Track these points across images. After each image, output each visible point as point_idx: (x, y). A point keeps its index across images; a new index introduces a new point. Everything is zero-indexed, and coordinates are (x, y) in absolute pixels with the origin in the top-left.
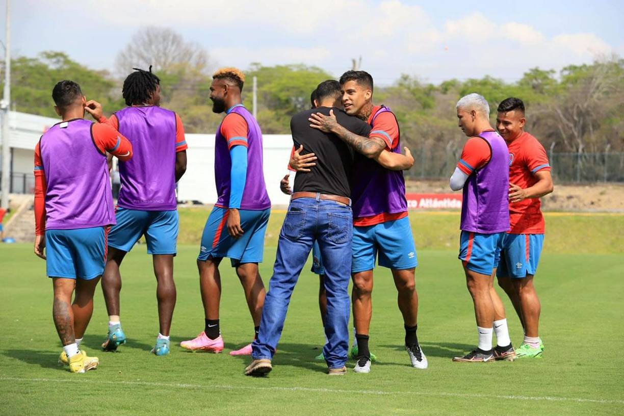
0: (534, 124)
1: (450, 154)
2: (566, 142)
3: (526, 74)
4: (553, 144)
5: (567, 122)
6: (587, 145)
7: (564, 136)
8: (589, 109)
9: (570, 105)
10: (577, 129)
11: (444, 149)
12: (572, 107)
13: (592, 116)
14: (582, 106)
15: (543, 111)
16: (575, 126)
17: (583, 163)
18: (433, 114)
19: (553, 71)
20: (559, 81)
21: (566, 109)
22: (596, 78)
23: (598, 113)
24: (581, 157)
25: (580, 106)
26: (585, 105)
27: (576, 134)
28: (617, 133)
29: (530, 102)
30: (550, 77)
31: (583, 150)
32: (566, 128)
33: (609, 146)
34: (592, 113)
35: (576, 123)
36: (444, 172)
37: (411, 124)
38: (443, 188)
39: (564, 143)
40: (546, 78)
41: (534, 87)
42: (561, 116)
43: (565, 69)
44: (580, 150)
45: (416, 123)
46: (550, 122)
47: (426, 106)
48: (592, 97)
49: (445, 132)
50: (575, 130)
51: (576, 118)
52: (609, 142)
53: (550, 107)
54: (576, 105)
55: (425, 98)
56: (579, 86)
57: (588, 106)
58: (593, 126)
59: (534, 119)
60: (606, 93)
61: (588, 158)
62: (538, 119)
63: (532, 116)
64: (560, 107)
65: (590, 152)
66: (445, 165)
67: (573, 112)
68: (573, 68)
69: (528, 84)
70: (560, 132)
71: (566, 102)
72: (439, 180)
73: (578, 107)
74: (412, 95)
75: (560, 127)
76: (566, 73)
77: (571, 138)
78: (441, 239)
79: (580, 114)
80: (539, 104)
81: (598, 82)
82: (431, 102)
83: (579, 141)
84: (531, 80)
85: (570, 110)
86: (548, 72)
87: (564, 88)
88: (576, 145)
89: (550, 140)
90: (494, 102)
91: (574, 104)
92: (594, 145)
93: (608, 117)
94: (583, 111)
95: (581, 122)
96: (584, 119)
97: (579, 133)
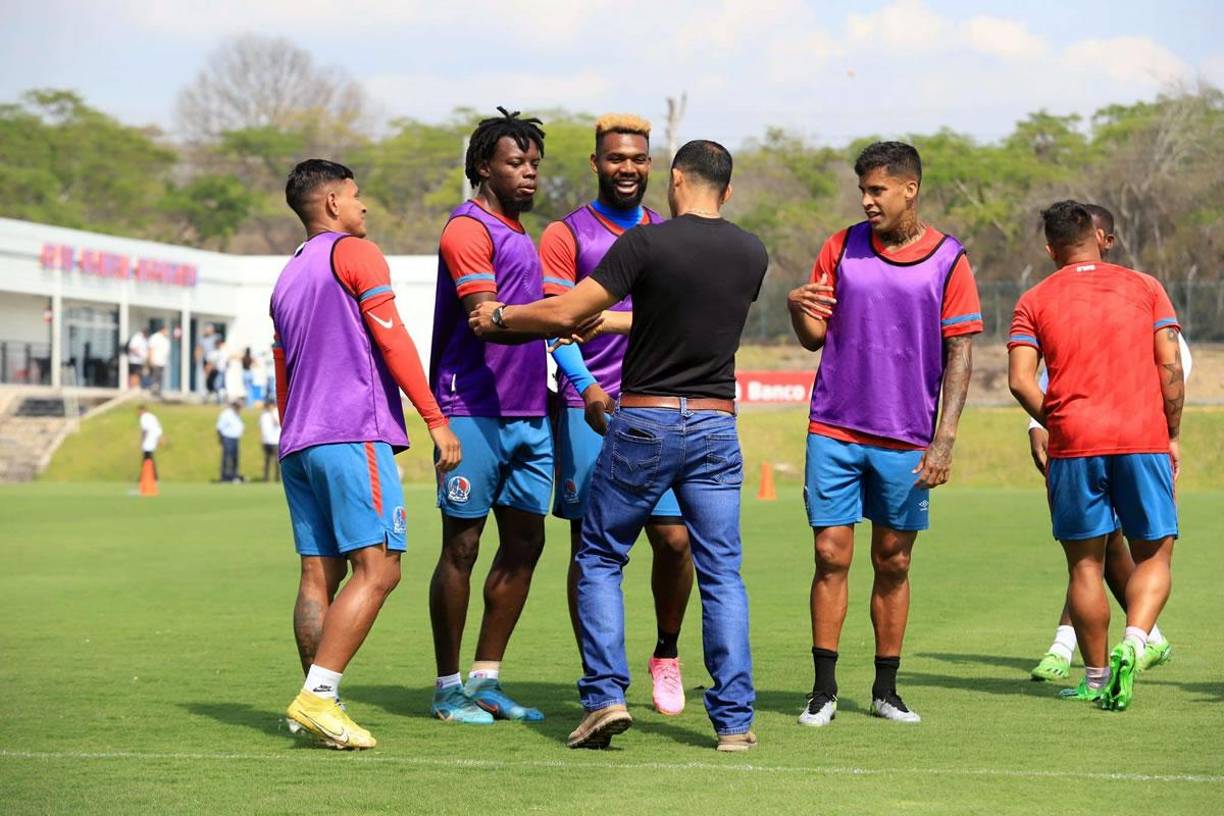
3: (1021, 125)
6: (1150, 267)
8: (1153, 194)
9: (1112, 186)
10: (1128, 235)
12: (1118, 192)
13: (1158, 207)
14: (1139, 188)
16: (1125, 229)
18: (831, 209)
19: (1076, 118)
20: (1090, 138)
21: (1106, 195)
22: (1167, 132)
23: (1171, 201)
25: (1134, 188)
26: (1145, 186)
27: (1126, 245)
28: (1210, 243)
29: (1031, 181)
30: (1070, 129)
33: (1194, 269)
34: (1160, 203)
35: (1125, 223)
37: (788, 230)
40: (1063, 132)
41: (1039, 151)
43: (1101, 113)
45: (798, 227)
47: (817, 191)
48: (1157, 169)
50: (1125, 237)
52: (1194, 259)
53: (1072, 190)
54: (1126, 186)
55: (816, 176)
56: (1131, 149)
57: (1150, 189)
58: (1161, 228)
60: (1187, 161)
64: (1092, 189)
67: (1120, 201)
68: (1117, 111)
69: (1027, 145)
71: (1106, 180)
73: (1130, 191)
74: (788, 172)
76: (1103, 120)
79: (1134, 204)
80: (1050, 185)
81: (1169, 138)
82: (828, 185)
83: (1133, 259)
84: (1033, 136)
85: (1113, 197)
86: (1065, 120)
87: (1103, 153)
90: (958, 182)
91: (1122, 185)
92: (1163, 269)
93: (1192, 209)
94: (1141, 197)
95: (1137, 221)
96: (1143, 214)
97: (1132, 243)
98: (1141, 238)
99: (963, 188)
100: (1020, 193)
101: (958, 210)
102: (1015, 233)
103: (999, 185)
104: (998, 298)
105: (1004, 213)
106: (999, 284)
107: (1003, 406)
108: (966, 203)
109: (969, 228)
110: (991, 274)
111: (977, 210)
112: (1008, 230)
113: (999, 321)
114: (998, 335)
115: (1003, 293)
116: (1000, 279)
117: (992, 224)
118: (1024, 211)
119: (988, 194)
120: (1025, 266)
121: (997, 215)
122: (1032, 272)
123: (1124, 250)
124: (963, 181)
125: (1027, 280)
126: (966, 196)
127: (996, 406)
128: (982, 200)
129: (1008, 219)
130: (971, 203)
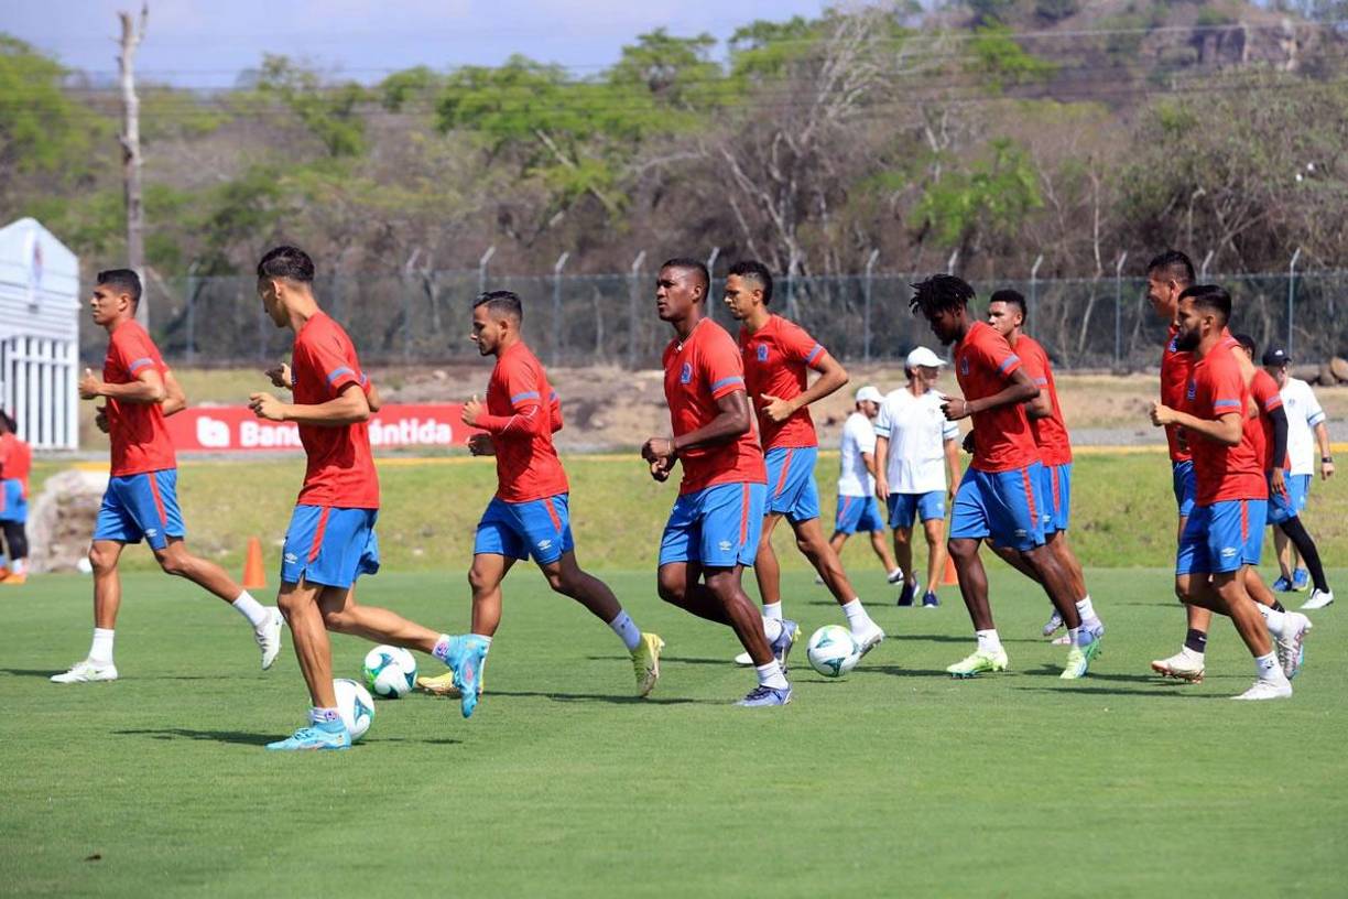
0: (658, 196)
1: (414, 287)
2: (750, 243)
3: (628, 52)
4: (716, 251)
5: (755, 190)
6: (813, 252)
7: (746, 229)
8: (816, 148)
9: (759, 136)
10: (782, 204)
11: (396, 272)
12: (767, 145)
13: (823, 168)
14: (796, 142)
15: (679, 156)
16: (777, 200)
17: (800, 304)
18: (360, 171)
19: (706, 40)
20: (727, 69)
21: (751, 149)
22: (835, 60)
23: (842, 159)
24: (795, 290)
25: (790, 141)
26: (804, 138)
27: (779, 221)
28: (897, 217)
29: (644, 131)
30: (699, 57)
31: (800, 266)
32: (752, 207)
33: (874, 255)
34: (827, 162)
35: (778, 191)
36: (396, 341)
37: (297, 203)
38: (397, 388)
39: (745, 247)
40: (688, 61)
41: (654, 86)
42: (736, 170)
43: (742, 33)
44: (793, 268)
45: (310, 197)
46: (704, 188)
47: (338, 147)
48: (822, 113)
49: (398, 224)
50: (778, 212)
51: (776, 174)
52: (875, 242)
53: (702, 145)
54: (779, 137)
55: (336, 125)
56: (785, 84)
57: (812, 140)
58: (829, 200)
59: (657, 181)
60: (864, 102)
61: (814, 289)
62: (669, 181)
63: (650, 172)
64: (730, 142)
65: (822, 273)
66: (400, 319)
67: (770, 159)
68: (763, 31)
69: (637, 80)
70: (733, 214)
71: (749, 128)
72: (384, 364)
73: (783, 142)
74: (299, 119)
75: (733, 202)
76: (745, 44)
77: (767, 233)
78: (398, 537)
79: (788, 162)
80: (670, 137)
81: (838, 69)
82: (352, 137)
83: (788, 241)
84: (647, 67)
85: (760, 152)
86: (691, 43)
87: (741, 92)
88: (780, 252)
89: (706, 241)
90: (540, 133)
91: (773, 136)
92: (832, 255)
93: (871, 172)
94: (799, 154)
95: (794, 185)
96: (801, 178)
97: (787, 219)
98: (800, 212)
99: (548, 141)
100: (628, 147)
101: (542, 172)
102: (620, 206)
103: (599, 135)
104: (598, 296)
105: (605, 177)
106: (600, 277)
107: (604, 452)
108: (551, 163)
109: (556, 197)
110: (587, 265)
111: (568, 173)
112: (610, 200)
113: (600, 331)
114: (599, 350)
115: (605, 291)
116: (600, 271)
117: (589, 192)
118: (634, 173)
119: (585, 151)
120: (637, 255)
121: (595, 179)
122: (647, 259)
123: (777, 230)
124: (548, 133)
125: (640, 270)
126: (553, 154)
127: (594, 453)
128: (574, 159)
129: (610, 187)
130: (560, 162)
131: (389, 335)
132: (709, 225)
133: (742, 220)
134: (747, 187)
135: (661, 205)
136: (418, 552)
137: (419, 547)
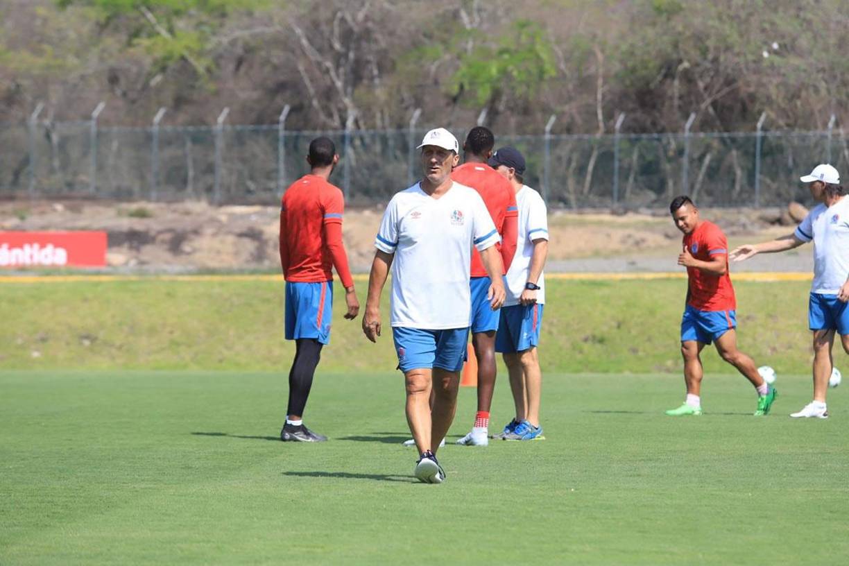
0: (240, 62)
1: (38, 135)
2: (315, 103)
4: (286, 109)
5: (319, 58)
6: (367, 110)
7: (312, 91)
8: (370, 24)
9: (324, 14)
10: (342, 70)
11: (23, 122)
12: (330, 22)
13: (376, 41)
14: (354, 19)
15: (258, 30)
16: (337, 66)
17: (356, 153)
21: (316, 25)
23: (391, 34)
24: (352, 141)
25: (349, 18)
26: (360, 16)
27: (339, 84)
28: (436, 82)
29: (229, 9)
31: (356, 122)
32: (317, 73)
33: (417, 113)
34: (379, 36)
35: (338, 59)
36: (22, 179)
38: (22, 218)
39: (311, 106)
42: (304, 42)
44: (350, 123)
46: (277, 56)
49: (25, 83)
50: (338, 75)
51: (337, 46)
52: (418, 103)
53: (276, 20)
54: (339, 15)
57: (367, 18)
58: (381, 68)
59: (239, 51)
61: (367, 140)
62: (249, 50)
63: (233, 43)
64: (299, 19)
65: (374, 127)
66: (26, 161)
67: (332, 32)
70: (301, 78)
71: (316, 8)
72: (11, 198)
73: (343, 20)
75: (301, 68)
77: (329, 94)
78: (19, 341)
79: (348, 36)
80: (250, 14)
83: (347, 101)
85: (324, 28)
88: (340, 110)
89: (279, 99)
90: (143, 9)
91: (335, 14)
92: (382, 112)
93: (416, 45)
94: (356, 29)
95: (352, 55)
96: (358, 49)
97: (346, 83)
98: (357, 76)
99: (150, 16)
100: (216, 22)
101: (144, 42)
102: (208, 70)
103: (193, 11)
104: (189, 145)
105: (195, 46)
106: (191, 129)
107: (190, 273)
108: (153, 34)
109: (155, 62)
110: (182, 117)
111: (165, 41)
112: (200, 65)
113: (191, 173)
114: (190, 189)
115: (196, 140)
116: (191, 123)
117: (183, 58)
118: (220, 43)
119: (180, 24)
120: (221, 111)
121: (188, 48)
122: (229, 114)
123: (337, 92)
124: (150, 9)
125: (224, 123)
126: (153, 27)
127: (181, 274)
128: (171, 31)
129: (200, 54)
130: (158, 34)
131: (17, 174)
132: (281, 87)
133: (307, 82)
134: (314, 56)
135: (243, 69)
136: (36, 354)
137: (37, 350)
